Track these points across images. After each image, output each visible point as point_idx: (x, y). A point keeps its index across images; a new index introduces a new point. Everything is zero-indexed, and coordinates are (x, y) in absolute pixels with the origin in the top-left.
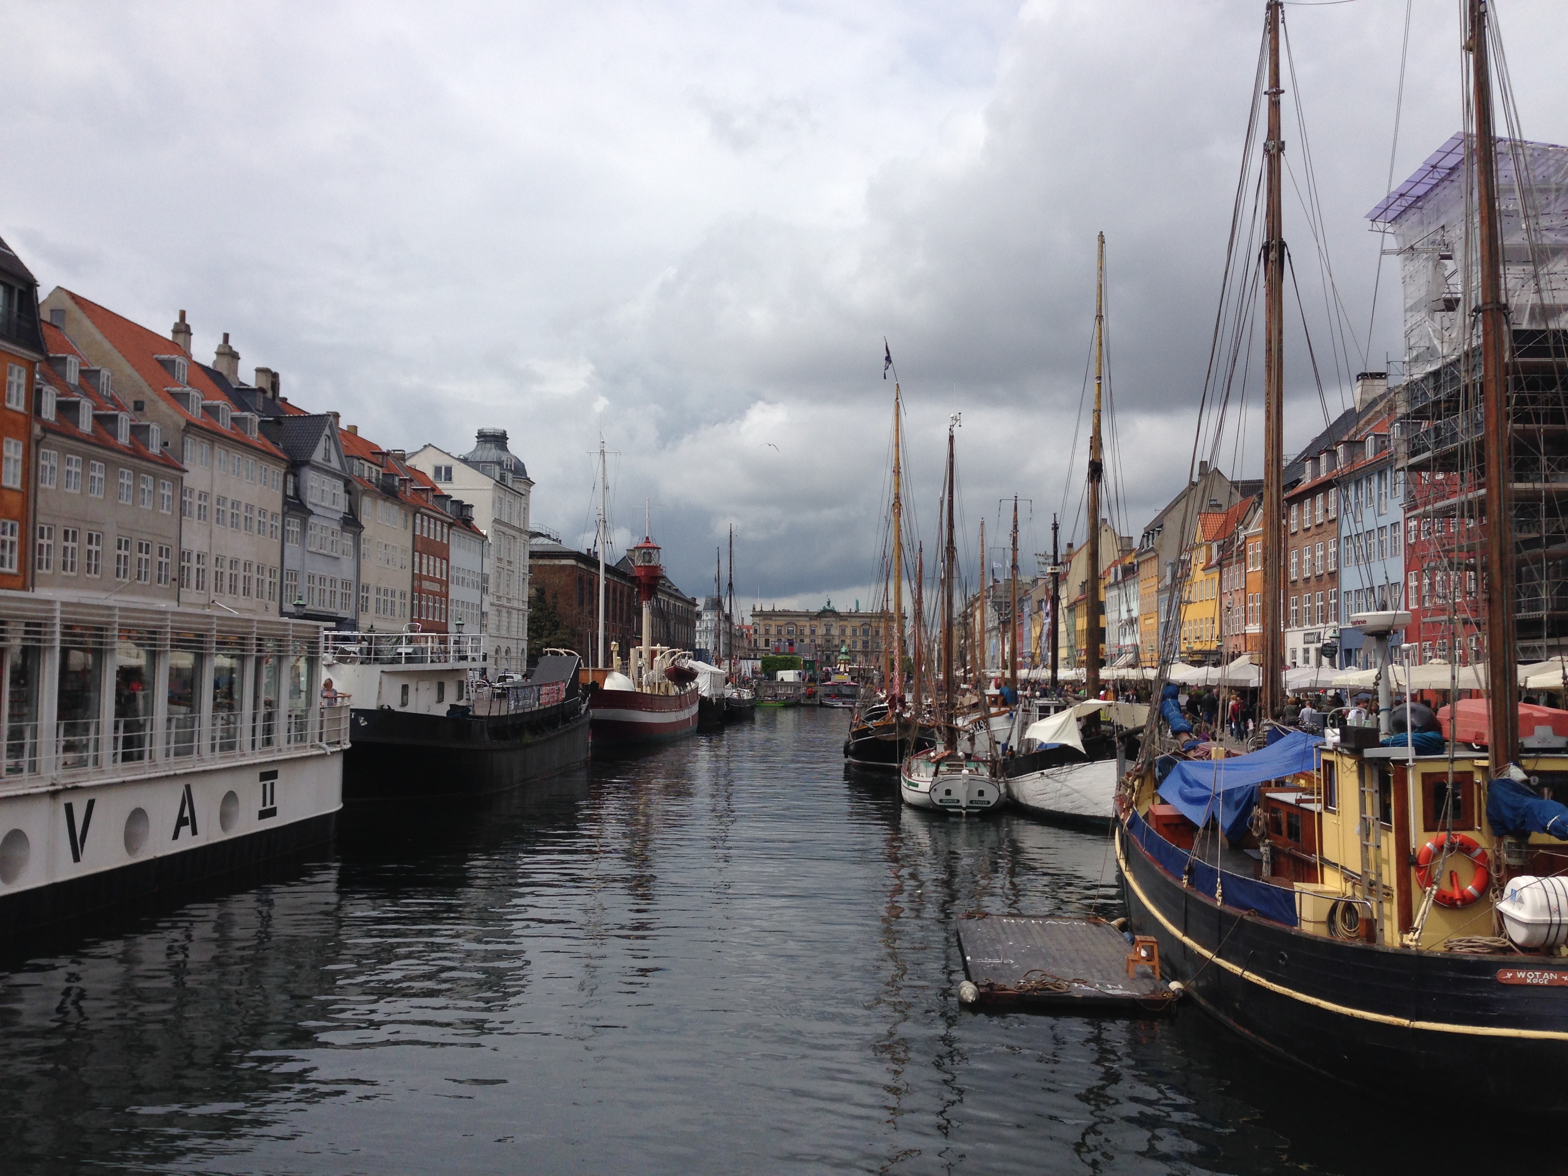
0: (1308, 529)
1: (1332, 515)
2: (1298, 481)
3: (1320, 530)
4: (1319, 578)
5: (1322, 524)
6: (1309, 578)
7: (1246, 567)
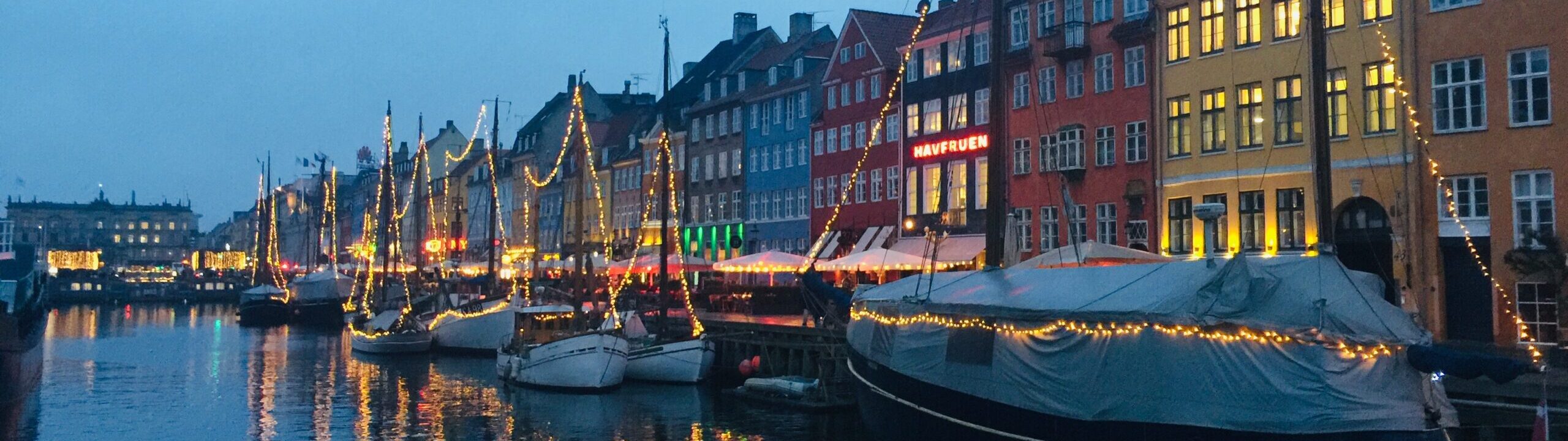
0: (710, 141)
1: (737, 128)
2: (696, 99)
3: (724, 141)
4: (723, 181)
5: (724, 137)
6: (712, 180)
7: (642, 171)
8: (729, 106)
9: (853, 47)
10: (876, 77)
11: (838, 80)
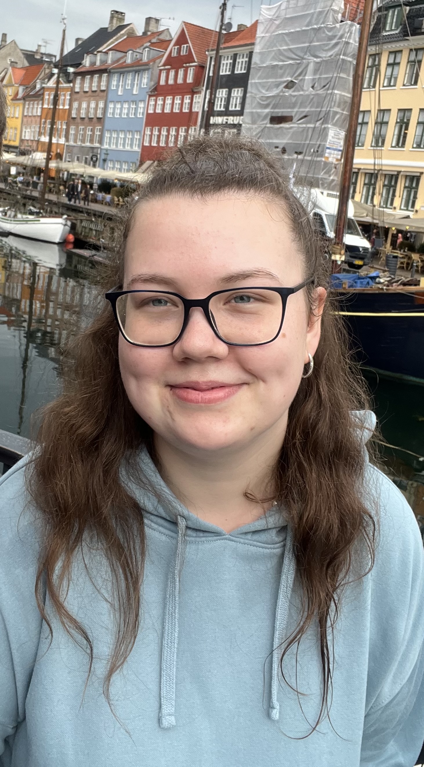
0: (86, 92)
1: (103, 88)
2: (80, 64)
3: (94, 94)
4: (91, 119)
5: (95, 91)
6: (84, 118)
7: (43, 104)
8: (101, 71)
9: (181, 47)
10: (192, 68)
11: (169, 67)
